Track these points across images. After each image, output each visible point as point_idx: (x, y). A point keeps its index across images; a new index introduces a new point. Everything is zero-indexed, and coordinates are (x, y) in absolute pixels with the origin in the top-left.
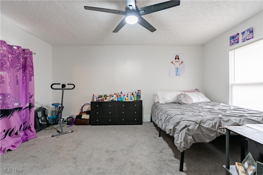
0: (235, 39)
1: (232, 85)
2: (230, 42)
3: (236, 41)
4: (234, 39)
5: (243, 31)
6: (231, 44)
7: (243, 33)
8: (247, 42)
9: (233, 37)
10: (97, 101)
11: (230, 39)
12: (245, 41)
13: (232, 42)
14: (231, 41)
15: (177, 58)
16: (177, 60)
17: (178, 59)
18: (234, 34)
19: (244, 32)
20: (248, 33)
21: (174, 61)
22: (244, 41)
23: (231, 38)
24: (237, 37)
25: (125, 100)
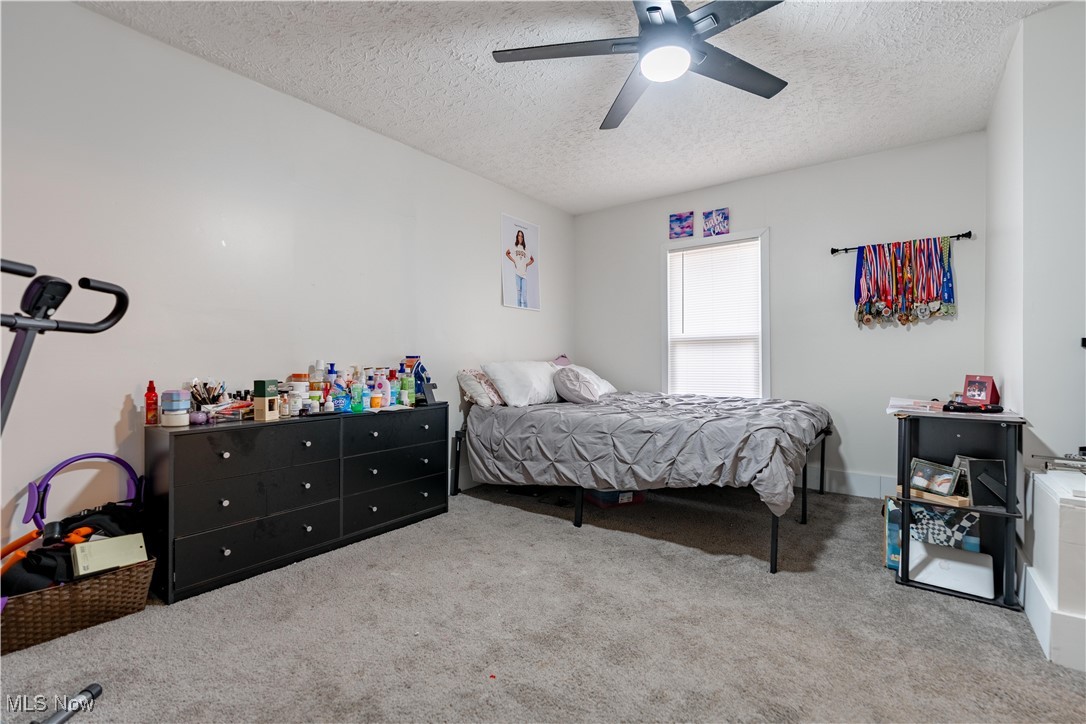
0: (685, 224)
1: (676, 342)
2: (672, 229)
3: (688, 230)
4: (681, 224)
5: (707, 210)
6: (674, 235)
7: (707, 215)
8: (715, 238)
9: (678, 219)
10: (192, 424)
11: (671, 221)
12: (711, 235)
13: (678, 230)
14: (673, 226)
15: (520, 241)
16: (520, 247)
17: (523, 244)
18: (683, 210)
19: (711, 213)
20: (720, 218)
21: (514, 249)
22: (708, 234)
23: (674, 218)
24: (689, 221)
25: (371, 407)
